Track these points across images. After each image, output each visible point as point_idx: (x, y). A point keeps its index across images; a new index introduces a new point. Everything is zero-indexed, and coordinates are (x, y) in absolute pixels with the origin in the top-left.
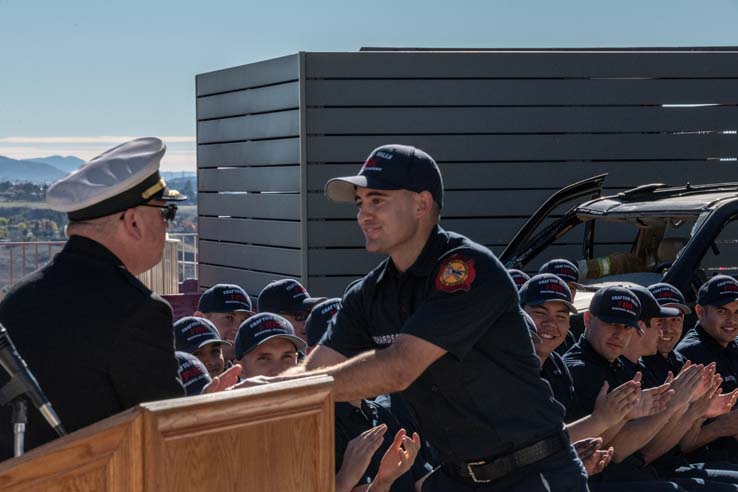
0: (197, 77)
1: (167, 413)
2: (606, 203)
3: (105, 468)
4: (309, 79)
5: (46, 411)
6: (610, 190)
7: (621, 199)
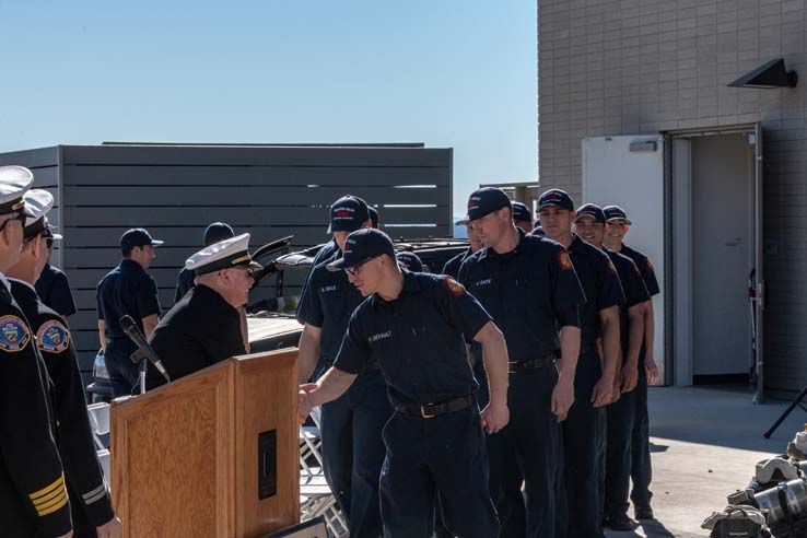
1: (244, 362)
2: (296, 257)
3: (214, 389)
4: (65, 165)
5: (158, 364)
6: (297, 247)
7: (305, 254)
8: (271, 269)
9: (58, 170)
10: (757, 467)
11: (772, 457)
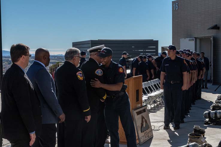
0: (73, 43)
1: (134, 78)
3: (129, 82)
4: (92, 43)
6: (132, 58)
8: (128, 61)
9: (90, 44)
10: (218, 97)
11: (220, 95)
